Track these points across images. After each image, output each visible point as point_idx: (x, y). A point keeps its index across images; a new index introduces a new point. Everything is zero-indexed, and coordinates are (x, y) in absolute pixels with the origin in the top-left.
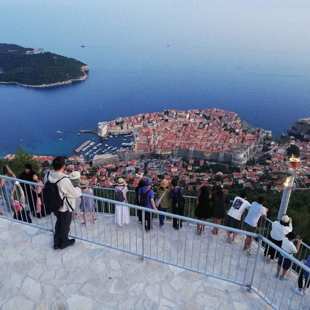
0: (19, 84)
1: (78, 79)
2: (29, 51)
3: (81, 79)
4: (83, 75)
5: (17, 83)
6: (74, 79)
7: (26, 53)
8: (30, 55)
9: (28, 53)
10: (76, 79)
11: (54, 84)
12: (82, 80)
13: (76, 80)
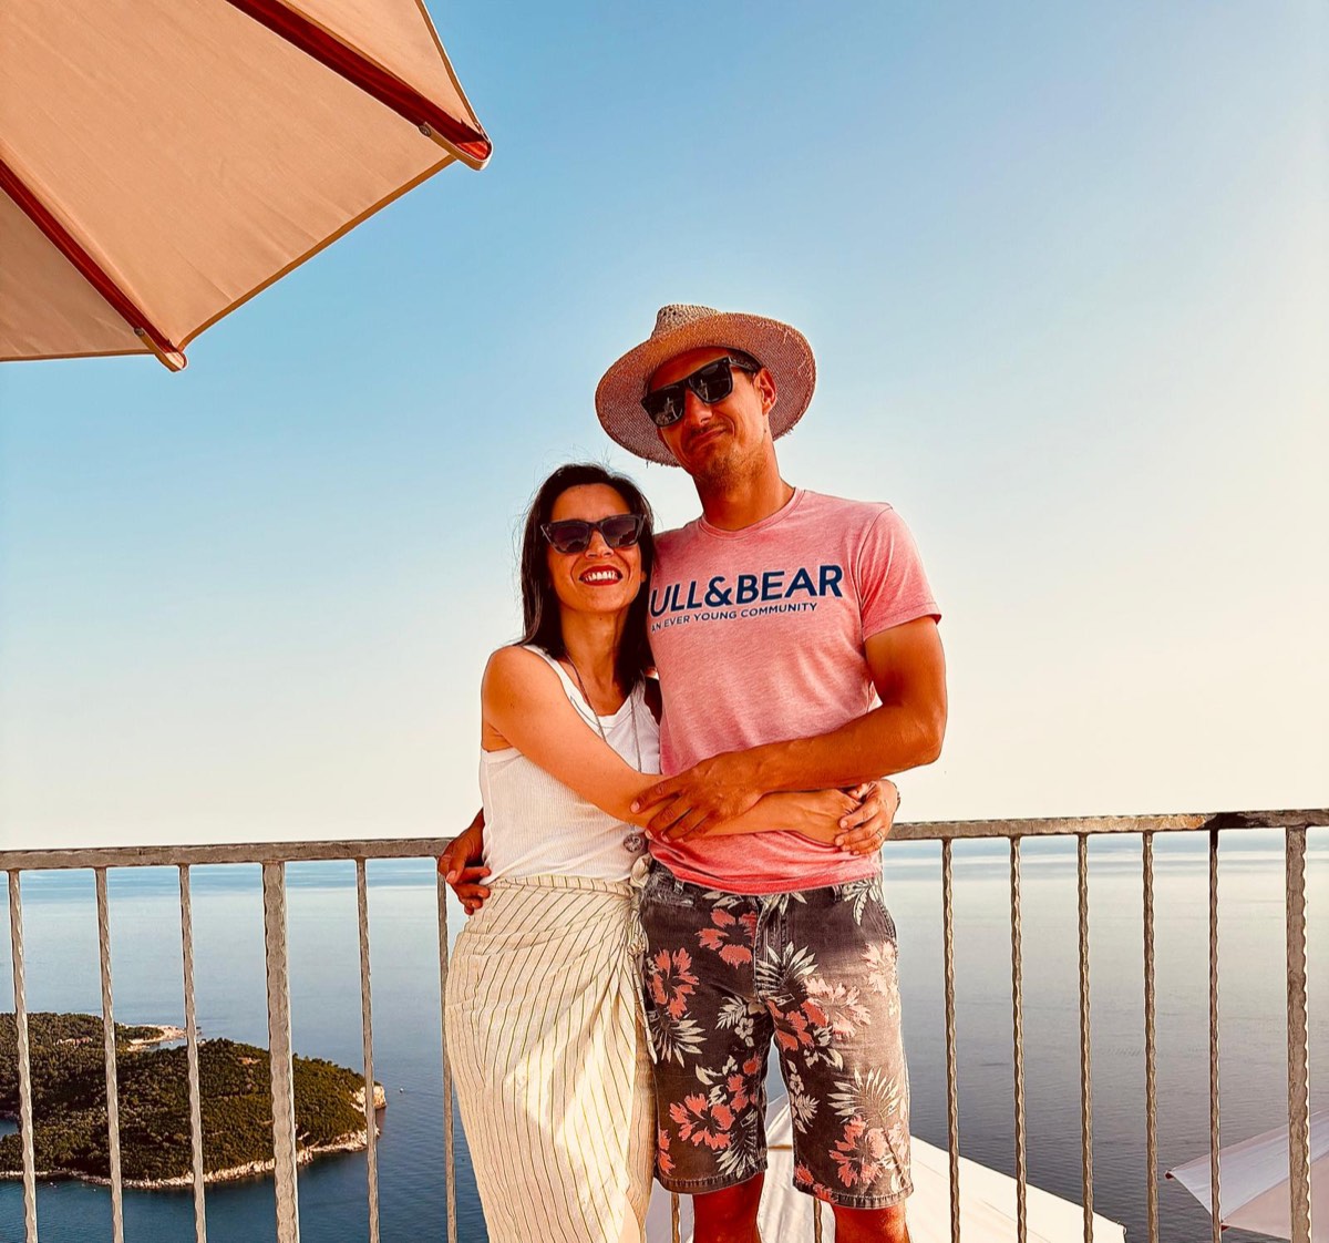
0: (85, 1177)
1: (336, 1142)
2: (141, 1041)
3: (350, 1146)
4: (359, 1123)
5: (75, 1173)
6: (321, 1145)
7: (130, 1049)
8: (146, 1055)
9: (136, 1048)
10: (329, 1143)
11: (234, 1171)
12: (357, 1145)
13: (328, 1148)
